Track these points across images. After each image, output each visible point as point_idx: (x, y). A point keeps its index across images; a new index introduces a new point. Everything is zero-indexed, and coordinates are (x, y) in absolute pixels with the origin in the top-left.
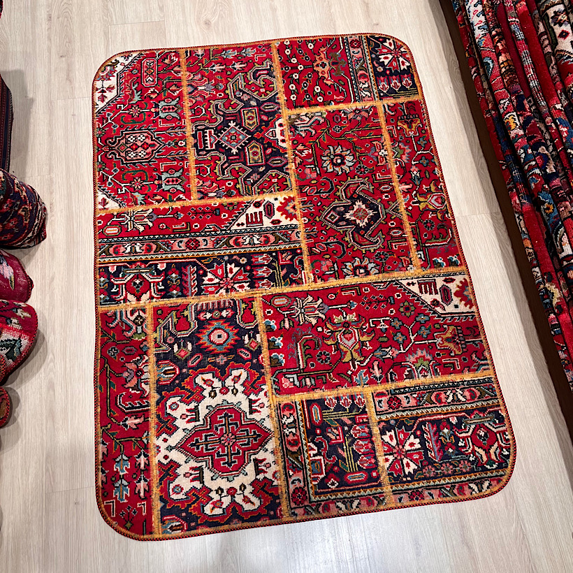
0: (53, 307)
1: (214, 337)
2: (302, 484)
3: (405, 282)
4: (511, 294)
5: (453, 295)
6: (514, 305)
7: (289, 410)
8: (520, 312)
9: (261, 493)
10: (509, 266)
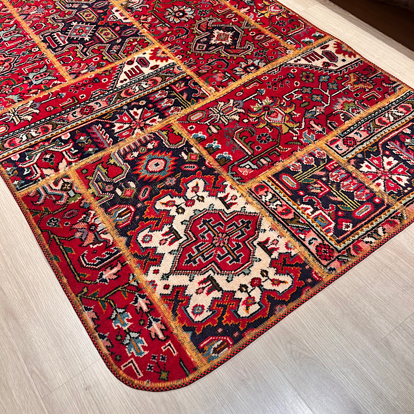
1: (152, 167)
2: (319, 241)
3: (292, 62)
4: (376, 39)
5: (335, 54)
6: (385, 44)
7: (262, 189)
8: (392, 47)
9: (286, 269)
10: (360, 25)
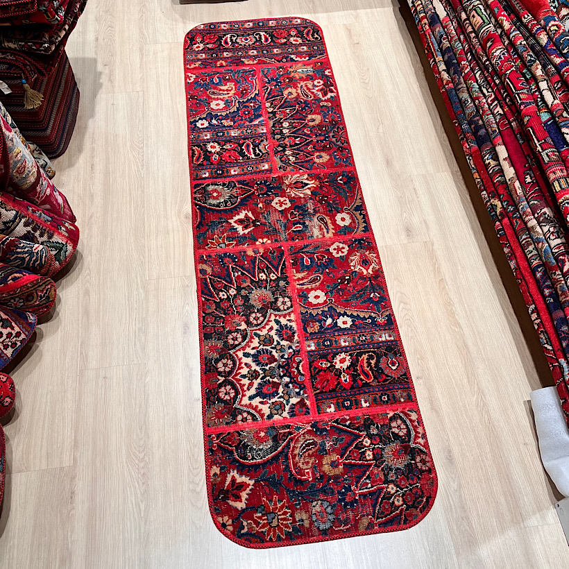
0: (91, 236)
